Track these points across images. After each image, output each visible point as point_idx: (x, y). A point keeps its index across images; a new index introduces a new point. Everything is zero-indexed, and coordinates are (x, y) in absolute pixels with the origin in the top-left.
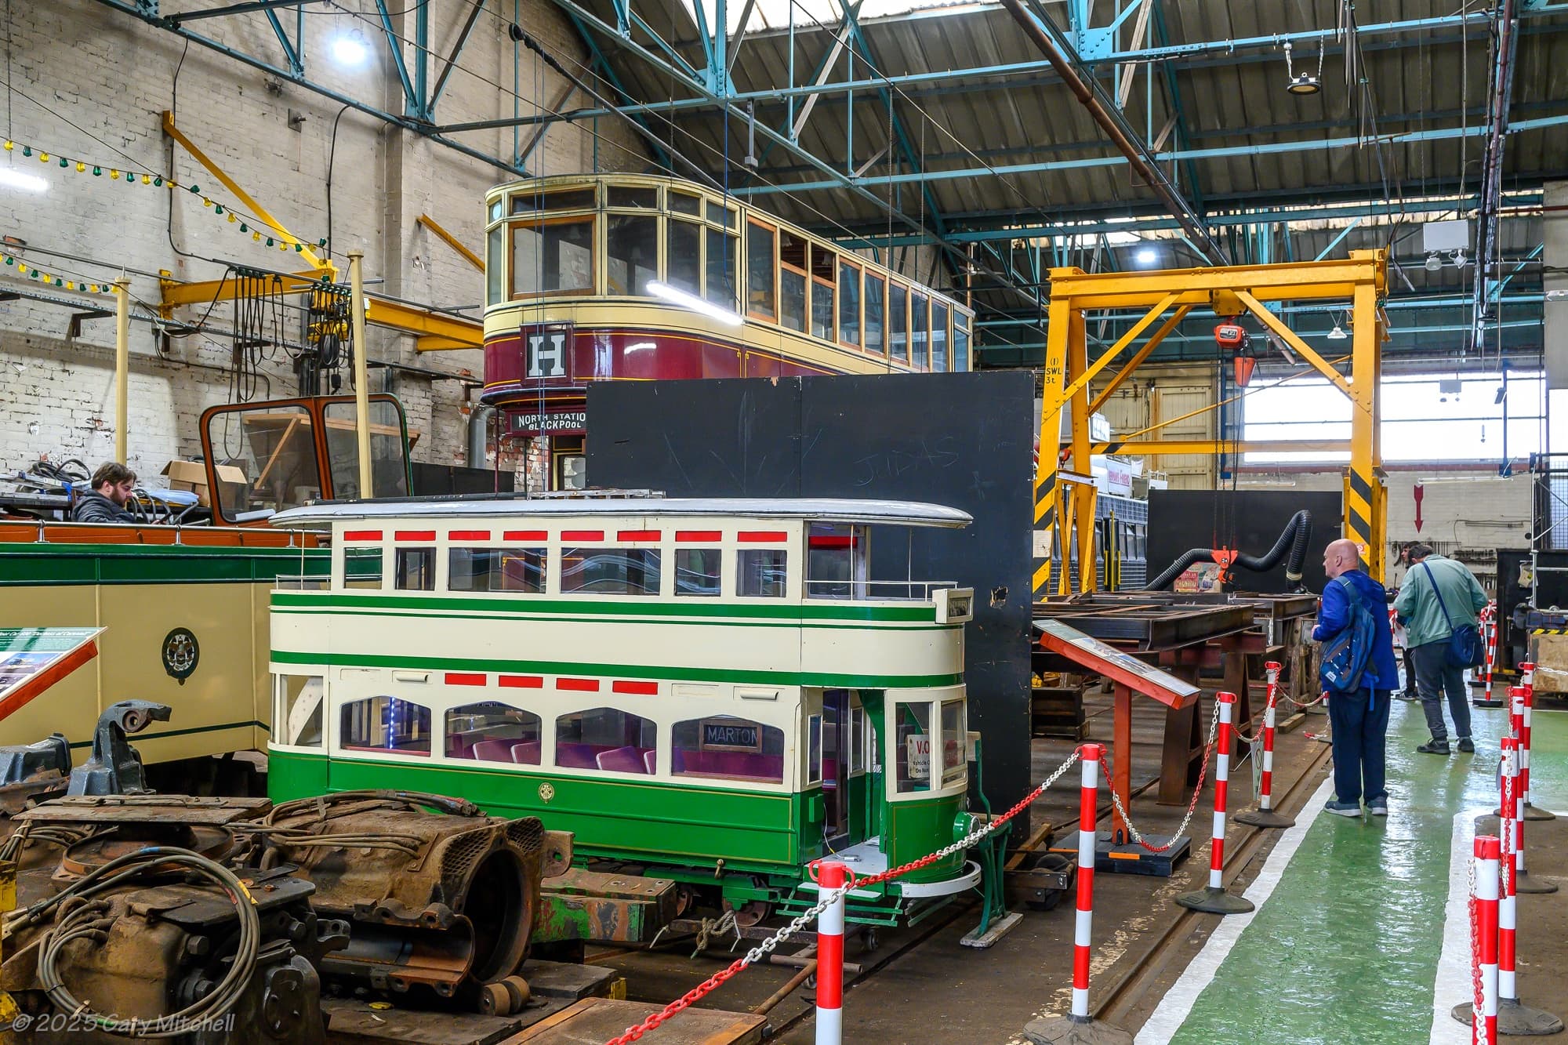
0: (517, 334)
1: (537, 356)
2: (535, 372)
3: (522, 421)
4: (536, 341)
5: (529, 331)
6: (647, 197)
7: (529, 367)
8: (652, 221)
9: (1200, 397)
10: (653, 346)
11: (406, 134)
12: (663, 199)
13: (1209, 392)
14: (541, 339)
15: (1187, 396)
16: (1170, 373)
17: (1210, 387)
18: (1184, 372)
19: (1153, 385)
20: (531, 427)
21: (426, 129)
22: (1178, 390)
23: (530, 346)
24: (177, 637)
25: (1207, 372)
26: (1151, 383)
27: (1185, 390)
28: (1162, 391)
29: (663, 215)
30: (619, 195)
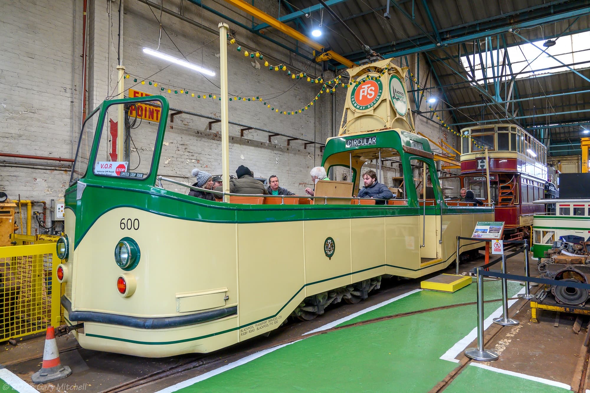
0: (474, 160)
1: (480, 164)
2: (479, 168)
3: (475, 178)
4: (479, 161)
5: (478, 159)
6: (506, 129)
7: (478, 167)
8: (508, 134)
9: (574, 165)
10: (507, 161)
11: (416, 114)
12: (510, 129)
13: (577, 164)
14: (481, 161)
15: (570, 165)
16: (565, 159)
17: (577, 162)
18: (569, 158)
19: (560, 162)
20: (477, 180)
21: (419, 113)
22: (567, 163)
23: (478, 162)
24: (328, 241)
25: (576, 158)
26: (559, 161)
27: (569, 163)
28: (562, 163)
29: (510, 132)
30: (500, 129)
